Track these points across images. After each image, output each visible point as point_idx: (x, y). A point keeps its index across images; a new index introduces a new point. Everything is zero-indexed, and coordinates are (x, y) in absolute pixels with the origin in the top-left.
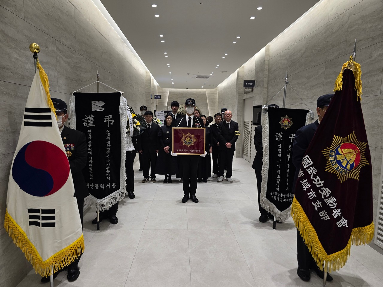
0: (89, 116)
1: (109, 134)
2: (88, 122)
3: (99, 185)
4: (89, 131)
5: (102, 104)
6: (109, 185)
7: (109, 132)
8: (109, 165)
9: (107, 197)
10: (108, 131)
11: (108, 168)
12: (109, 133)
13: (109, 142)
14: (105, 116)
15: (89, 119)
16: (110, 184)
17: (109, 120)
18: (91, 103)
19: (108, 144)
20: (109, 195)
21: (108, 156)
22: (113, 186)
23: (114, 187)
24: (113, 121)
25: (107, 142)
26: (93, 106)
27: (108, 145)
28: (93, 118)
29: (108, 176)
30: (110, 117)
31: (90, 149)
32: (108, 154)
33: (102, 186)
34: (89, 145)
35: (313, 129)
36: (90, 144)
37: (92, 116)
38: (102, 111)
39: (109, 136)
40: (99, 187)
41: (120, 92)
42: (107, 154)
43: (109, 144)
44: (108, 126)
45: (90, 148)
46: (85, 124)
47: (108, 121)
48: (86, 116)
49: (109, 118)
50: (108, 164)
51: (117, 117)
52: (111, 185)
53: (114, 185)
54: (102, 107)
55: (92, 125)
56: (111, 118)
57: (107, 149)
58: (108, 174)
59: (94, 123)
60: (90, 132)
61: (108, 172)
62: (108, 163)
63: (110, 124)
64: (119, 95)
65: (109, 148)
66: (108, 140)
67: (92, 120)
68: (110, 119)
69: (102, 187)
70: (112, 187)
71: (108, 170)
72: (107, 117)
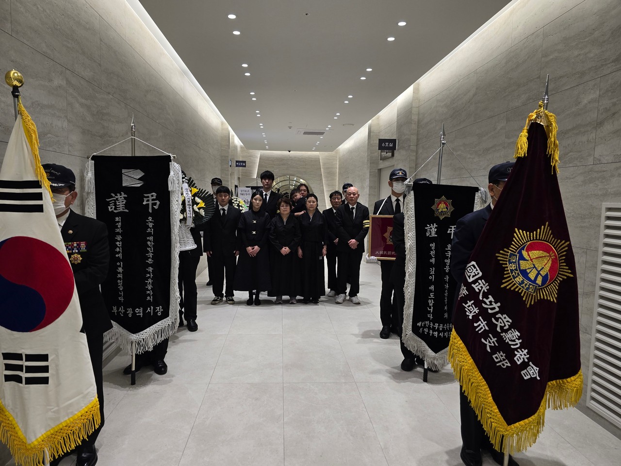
0: (118, 195)
1: (151, 225)
2: (115, 205)
3: (133, 310)
4: (117, 219)
5: (139, 174)
6: (150, 309)
7: (151, 220)
8: (152, 276)
9: (148, 329)
10: (150, 218)
11: (150, 281)
12: (151, 222)
13: (151, 238)
14: (146, 195)
15: (117, 199)
16: (152, 308)
17: (150, 200)
18: (122, 173)
19: (149, 240)
20: (151, 327)
21: (150, 261)
22: (158, 312)
23: (159, 314)
24: (158, 203)
25: (148, 238)
26: (124, 178)
27: (149, 243)
28: (124, 197)
29: (149, 295)
30: (152, 196)
31: (120, 249)
32: (150, 258)
33: (139, 311)
34: (118, 243)
35: (483, 219)
36: (119, 241)
37: (123, 195)
38: (139, 185)
39: (150, 228)
40: (134, 314)
41: (170, 156)
42: (148, 258)
43: (151, 241)
44: (150, 211)
45: (119, 247)
46: (111, 208)
47: (150, 203)
48: (113, 195)
49: (151, 198)
50: (150, 275)
51: (165, 197)
52: (155, 309)
53: (160, 309)
54: (139, 179)
55: (123, 209)
56: (155, 198)
57: (148, 249)
58: (149, 290)
59: (126, 206)
60: (119, 222)
61: (150, 288)
62: (149, 273)
63: (153, 208)
64: (168, 159)
65: (151, 247)
66: (150, 234)
67: (123, 202)
68: (153, 200)
69: (139, 313)
70: (155, 313)
71: (149, 284)
72: (148, 197)
